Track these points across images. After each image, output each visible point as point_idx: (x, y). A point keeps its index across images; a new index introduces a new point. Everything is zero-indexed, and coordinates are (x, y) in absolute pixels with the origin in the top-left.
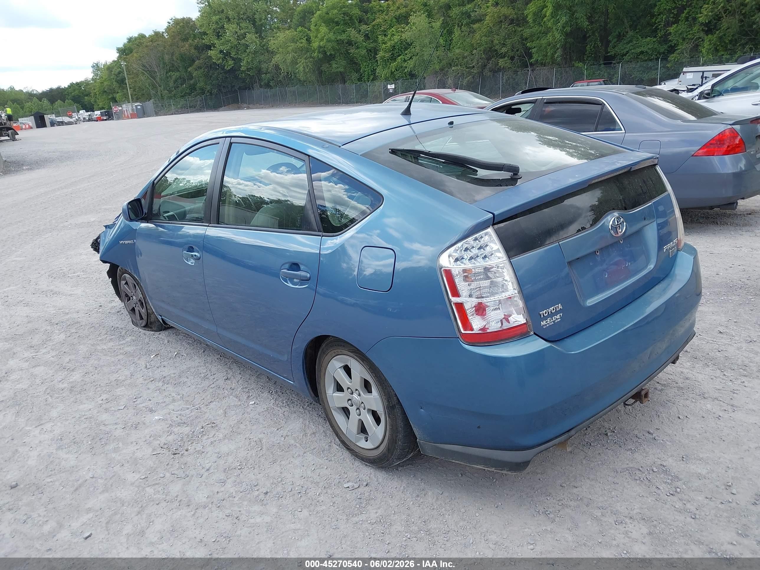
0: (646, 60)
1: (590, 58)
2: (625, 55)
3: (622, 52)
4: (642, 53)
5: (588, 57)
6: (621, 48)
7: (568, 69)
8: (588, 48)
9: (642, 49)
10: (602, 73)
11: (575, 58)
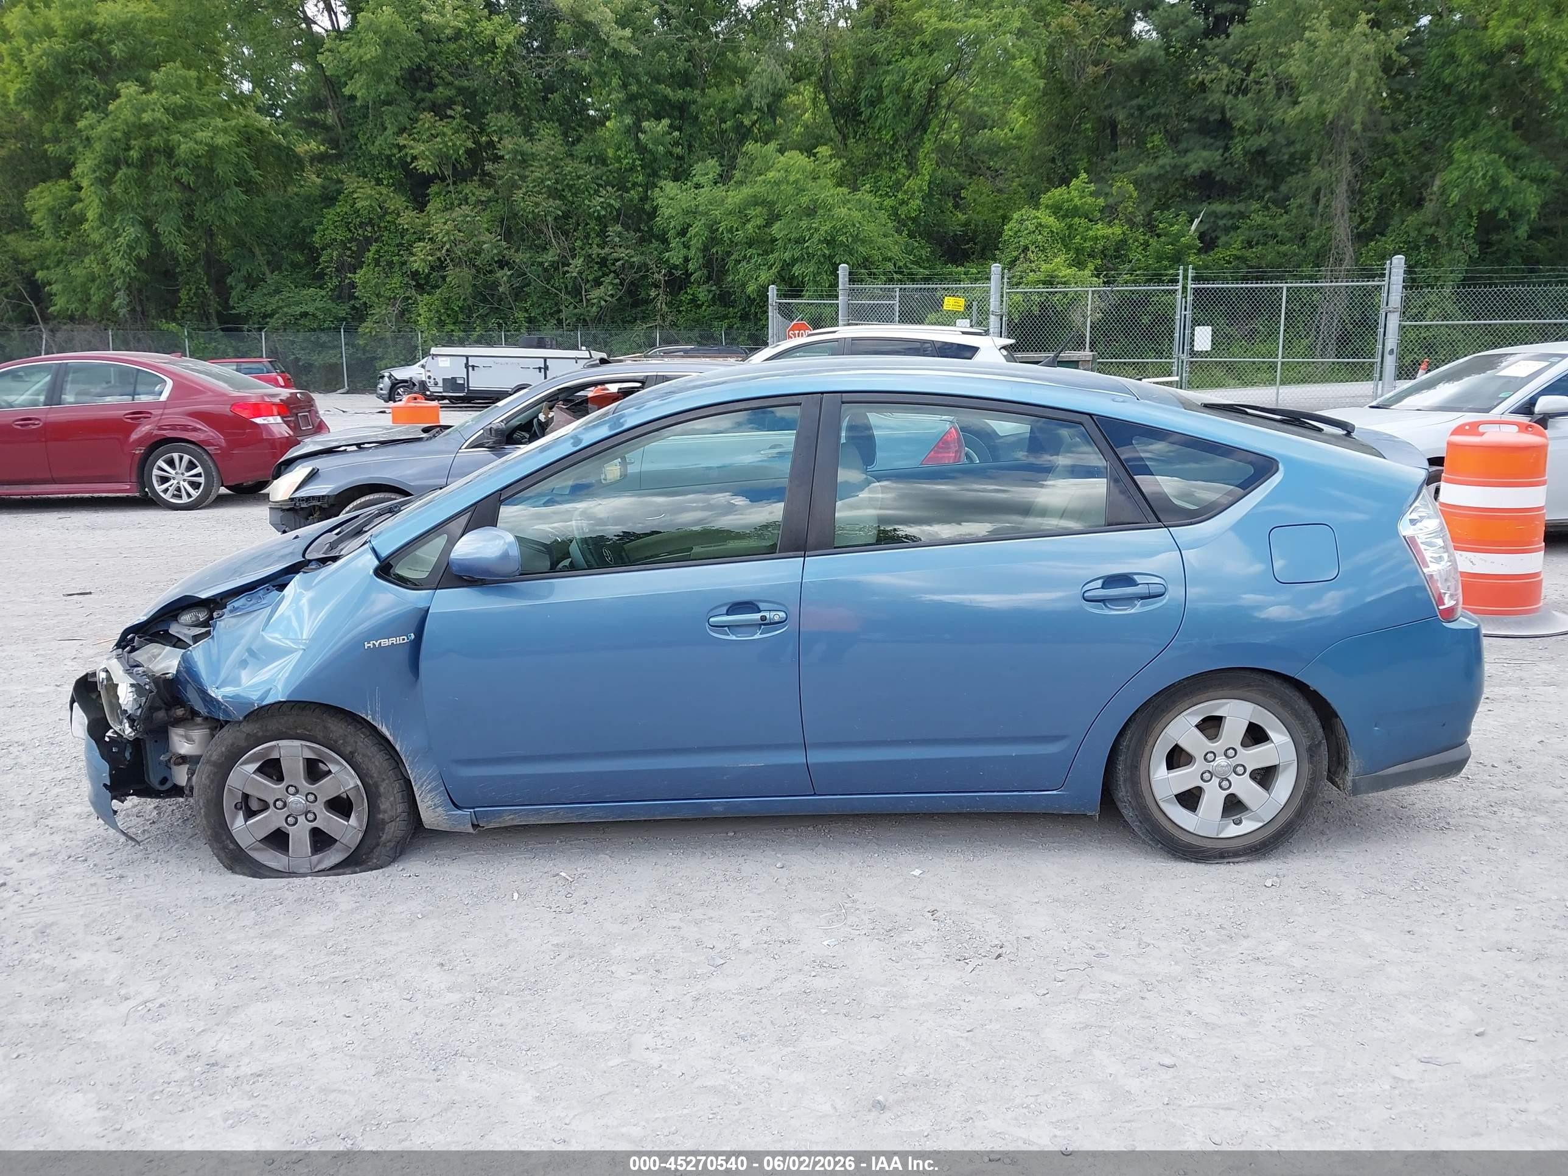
0: (314, 330)
1: (188, 316)
2: (271, 316)
3: (263, 310)
4: (305, 315)
5: (184, 312)
6: (257, 301)
7: (140, 335)
8: (183, 295)
9: (305, 308)
10: (222, 347)
11: (153, 312)
